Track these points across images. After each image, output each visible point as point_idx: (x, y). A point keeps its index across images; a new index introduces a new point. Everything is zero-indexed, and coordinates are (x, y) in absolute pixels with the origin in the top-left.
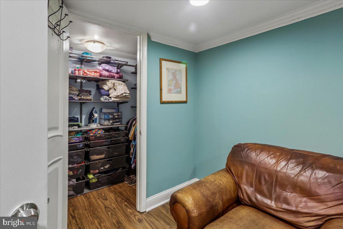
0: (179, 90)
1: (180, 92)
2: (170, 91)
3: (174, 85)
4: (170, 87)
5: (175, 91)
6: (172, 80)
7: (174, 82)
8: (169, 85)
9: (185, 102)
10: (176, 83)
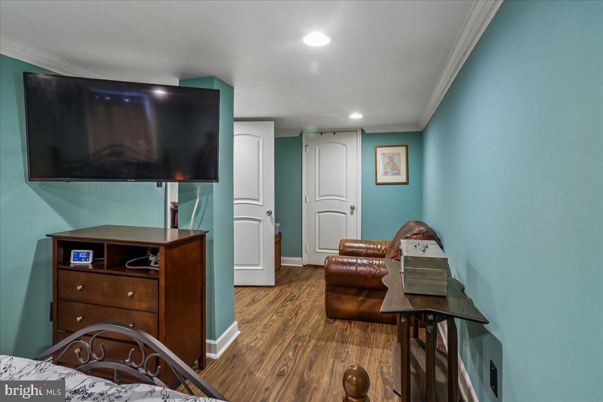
0: (397, 172)
1: (399, 174)
2: (386, 173)
3: (390, 167)
4: (386, 170)
5: (392, 173)
6: (388, 163)
7: (391, 165)
8: (384, 168)
9: (407, 183)
10: (394, 165)
